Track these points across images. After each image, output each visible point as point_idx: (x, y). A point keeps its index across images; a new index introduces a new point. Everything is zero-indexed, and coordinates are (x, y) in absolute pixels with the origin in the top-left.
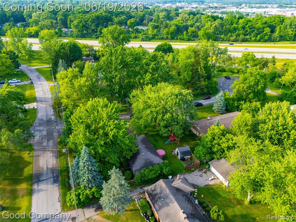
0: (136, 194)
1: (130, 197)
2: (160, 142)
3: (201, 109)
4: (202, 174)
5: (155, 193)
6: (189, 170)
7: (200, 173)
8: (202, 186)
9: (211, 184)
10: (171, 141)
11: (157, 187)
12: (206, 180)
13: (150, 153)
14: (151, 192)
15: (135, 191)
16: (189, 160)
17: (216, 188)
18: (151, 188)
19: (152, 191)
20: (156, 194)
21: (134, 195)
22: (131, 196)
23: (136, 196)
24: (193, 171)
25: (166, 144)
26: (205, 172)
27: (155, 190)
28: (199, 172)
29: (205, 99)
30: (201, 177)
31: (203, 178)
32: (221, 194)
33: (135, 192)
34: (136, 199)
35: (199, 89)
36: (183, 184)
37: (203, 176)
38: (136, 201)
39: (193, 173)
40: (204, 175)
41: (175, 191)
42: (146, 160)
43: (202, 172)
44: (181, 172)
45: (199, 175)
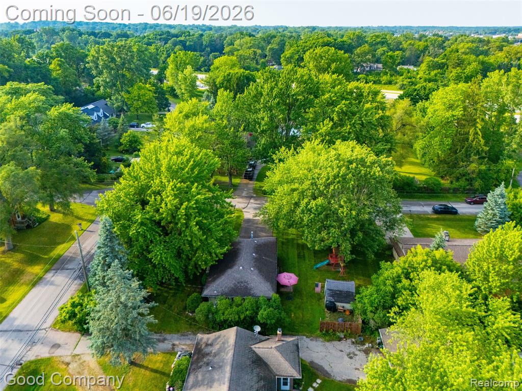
1: (174, 345)
2: (307, 261)
3: (450, 220)
4: (357, 353)
5: (208, 350)
6: (329, 333)
7: (353, 349)
8: (338, 379)
10: (328, 264)
11: (219, 340)
12: (356, 369)
13: (256, 272)
14: (203, 346)
15: (191, 336)
16: (348, 313)
18: (208, 339)
19: (207, 345)
20: (208, 354)
22: (177, 342)
23: (184, 347)
24: (340, 339)
25: (317, 268)
26: (366, 351)
27: (211, 345)
28: (353, 346)
29: (470, 203)
30: (351, 358)
31: (353, 361)
33: (189, 339)
34: (179, 353)
35: (464, 178)
36: (277, 354)
37: (357, 357)
38: (177, 356)
39: (336, 343)
40: (361, 355)
41: (249, 362)
42: (238, 283)
43: (358, 348)
44: (311, 332)
45: (348, 351)
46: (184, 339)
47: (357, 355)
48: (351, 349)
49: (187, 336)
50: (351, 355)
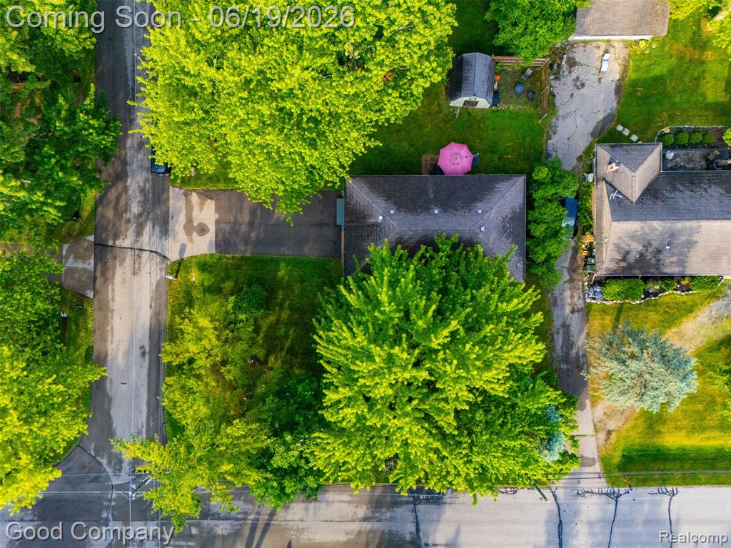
0: (568, 293)
1: (573, 312)
4: (574, 75)
5: (632, 257)
7: (568, 80)
8: (615, 105)
9: (617, 77)
11: (623, 245)
12: (600, 80)
14: (623, 264)
16: (499, 78)
17: (635, 71)
19: (624, 260)
21: (569, 300)
22: (568, 309)
23: (577, 298)
24: (553, 95)
26: (572, 63)
27: (627, 253)
28: (563, 80)
30: (583, 85)
31: (587, 83)
32: (657, 71)
33: (561, 294)
34: (589, 301)
37: (582, 77)
38: (593, 301)
39: (558, 101)
40: (576, 71)
41: (660, 203)
42: (505, 232)
43: (566, 73)
44: (541, 132)
45: (572, 87)
46: (562, 301)
47: (578, 78)
48: (568, 82)
49: (555, 298)
50: (579, 83)
